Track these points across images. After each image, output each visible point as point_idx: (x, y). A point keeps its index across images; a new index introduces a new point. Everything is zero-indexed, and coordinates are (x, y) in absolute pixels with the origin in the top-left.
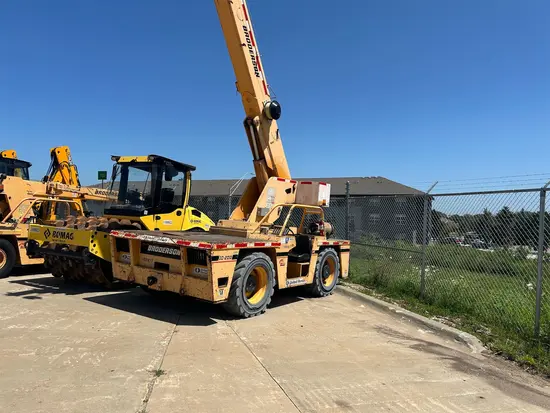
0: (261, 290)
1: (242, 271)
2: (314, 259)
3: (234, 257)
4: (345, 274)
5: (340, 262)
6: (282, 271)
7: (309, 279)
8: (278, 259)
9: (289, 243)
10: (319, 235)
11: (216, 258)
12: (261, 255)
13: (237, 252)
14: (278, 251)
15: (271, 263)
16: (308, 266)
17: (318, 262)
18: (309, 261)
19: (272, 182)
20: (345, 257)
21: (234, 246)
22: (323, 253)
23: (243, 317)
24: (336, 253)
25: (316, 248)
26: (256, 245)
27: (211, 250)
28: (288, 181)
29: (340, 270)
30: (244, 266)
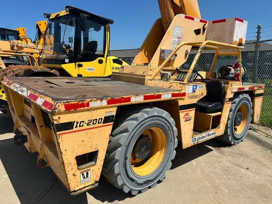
0: (158, 154)
1: (123, 138)
2: (227, 107)
3: (107, 120)
4: (256, 119)
5: (253, 108)
6: (187, 127)
7: (220, 131)
8: (182, 114)
9: (198, 93)
10: (233, 79)
11: (69, 126)
12: (156, 111)
13: (113, 111)
14: (181, 103)
15: (171, 120)
16: (220, 116)
17: (231, 110)
18: (221, 110)
19: (178, 20)
20: (258, 101)
21: (104, 103)
22: (237, 100)
23: (130, 195)
24: (250, 98)
25: (229, 95)
26: (146, 98)
27: (53, 114)
28: (197, 20)
29: (253, 116)
30: (126, 131)
